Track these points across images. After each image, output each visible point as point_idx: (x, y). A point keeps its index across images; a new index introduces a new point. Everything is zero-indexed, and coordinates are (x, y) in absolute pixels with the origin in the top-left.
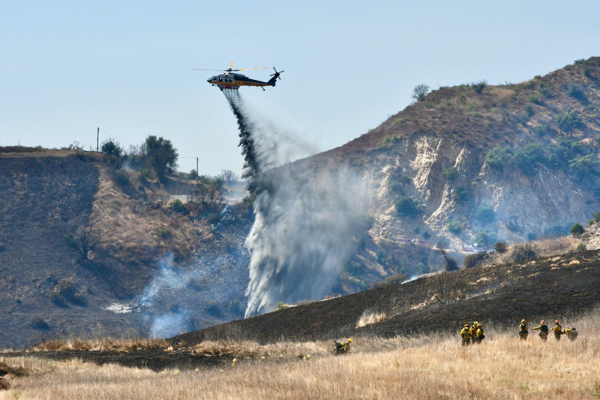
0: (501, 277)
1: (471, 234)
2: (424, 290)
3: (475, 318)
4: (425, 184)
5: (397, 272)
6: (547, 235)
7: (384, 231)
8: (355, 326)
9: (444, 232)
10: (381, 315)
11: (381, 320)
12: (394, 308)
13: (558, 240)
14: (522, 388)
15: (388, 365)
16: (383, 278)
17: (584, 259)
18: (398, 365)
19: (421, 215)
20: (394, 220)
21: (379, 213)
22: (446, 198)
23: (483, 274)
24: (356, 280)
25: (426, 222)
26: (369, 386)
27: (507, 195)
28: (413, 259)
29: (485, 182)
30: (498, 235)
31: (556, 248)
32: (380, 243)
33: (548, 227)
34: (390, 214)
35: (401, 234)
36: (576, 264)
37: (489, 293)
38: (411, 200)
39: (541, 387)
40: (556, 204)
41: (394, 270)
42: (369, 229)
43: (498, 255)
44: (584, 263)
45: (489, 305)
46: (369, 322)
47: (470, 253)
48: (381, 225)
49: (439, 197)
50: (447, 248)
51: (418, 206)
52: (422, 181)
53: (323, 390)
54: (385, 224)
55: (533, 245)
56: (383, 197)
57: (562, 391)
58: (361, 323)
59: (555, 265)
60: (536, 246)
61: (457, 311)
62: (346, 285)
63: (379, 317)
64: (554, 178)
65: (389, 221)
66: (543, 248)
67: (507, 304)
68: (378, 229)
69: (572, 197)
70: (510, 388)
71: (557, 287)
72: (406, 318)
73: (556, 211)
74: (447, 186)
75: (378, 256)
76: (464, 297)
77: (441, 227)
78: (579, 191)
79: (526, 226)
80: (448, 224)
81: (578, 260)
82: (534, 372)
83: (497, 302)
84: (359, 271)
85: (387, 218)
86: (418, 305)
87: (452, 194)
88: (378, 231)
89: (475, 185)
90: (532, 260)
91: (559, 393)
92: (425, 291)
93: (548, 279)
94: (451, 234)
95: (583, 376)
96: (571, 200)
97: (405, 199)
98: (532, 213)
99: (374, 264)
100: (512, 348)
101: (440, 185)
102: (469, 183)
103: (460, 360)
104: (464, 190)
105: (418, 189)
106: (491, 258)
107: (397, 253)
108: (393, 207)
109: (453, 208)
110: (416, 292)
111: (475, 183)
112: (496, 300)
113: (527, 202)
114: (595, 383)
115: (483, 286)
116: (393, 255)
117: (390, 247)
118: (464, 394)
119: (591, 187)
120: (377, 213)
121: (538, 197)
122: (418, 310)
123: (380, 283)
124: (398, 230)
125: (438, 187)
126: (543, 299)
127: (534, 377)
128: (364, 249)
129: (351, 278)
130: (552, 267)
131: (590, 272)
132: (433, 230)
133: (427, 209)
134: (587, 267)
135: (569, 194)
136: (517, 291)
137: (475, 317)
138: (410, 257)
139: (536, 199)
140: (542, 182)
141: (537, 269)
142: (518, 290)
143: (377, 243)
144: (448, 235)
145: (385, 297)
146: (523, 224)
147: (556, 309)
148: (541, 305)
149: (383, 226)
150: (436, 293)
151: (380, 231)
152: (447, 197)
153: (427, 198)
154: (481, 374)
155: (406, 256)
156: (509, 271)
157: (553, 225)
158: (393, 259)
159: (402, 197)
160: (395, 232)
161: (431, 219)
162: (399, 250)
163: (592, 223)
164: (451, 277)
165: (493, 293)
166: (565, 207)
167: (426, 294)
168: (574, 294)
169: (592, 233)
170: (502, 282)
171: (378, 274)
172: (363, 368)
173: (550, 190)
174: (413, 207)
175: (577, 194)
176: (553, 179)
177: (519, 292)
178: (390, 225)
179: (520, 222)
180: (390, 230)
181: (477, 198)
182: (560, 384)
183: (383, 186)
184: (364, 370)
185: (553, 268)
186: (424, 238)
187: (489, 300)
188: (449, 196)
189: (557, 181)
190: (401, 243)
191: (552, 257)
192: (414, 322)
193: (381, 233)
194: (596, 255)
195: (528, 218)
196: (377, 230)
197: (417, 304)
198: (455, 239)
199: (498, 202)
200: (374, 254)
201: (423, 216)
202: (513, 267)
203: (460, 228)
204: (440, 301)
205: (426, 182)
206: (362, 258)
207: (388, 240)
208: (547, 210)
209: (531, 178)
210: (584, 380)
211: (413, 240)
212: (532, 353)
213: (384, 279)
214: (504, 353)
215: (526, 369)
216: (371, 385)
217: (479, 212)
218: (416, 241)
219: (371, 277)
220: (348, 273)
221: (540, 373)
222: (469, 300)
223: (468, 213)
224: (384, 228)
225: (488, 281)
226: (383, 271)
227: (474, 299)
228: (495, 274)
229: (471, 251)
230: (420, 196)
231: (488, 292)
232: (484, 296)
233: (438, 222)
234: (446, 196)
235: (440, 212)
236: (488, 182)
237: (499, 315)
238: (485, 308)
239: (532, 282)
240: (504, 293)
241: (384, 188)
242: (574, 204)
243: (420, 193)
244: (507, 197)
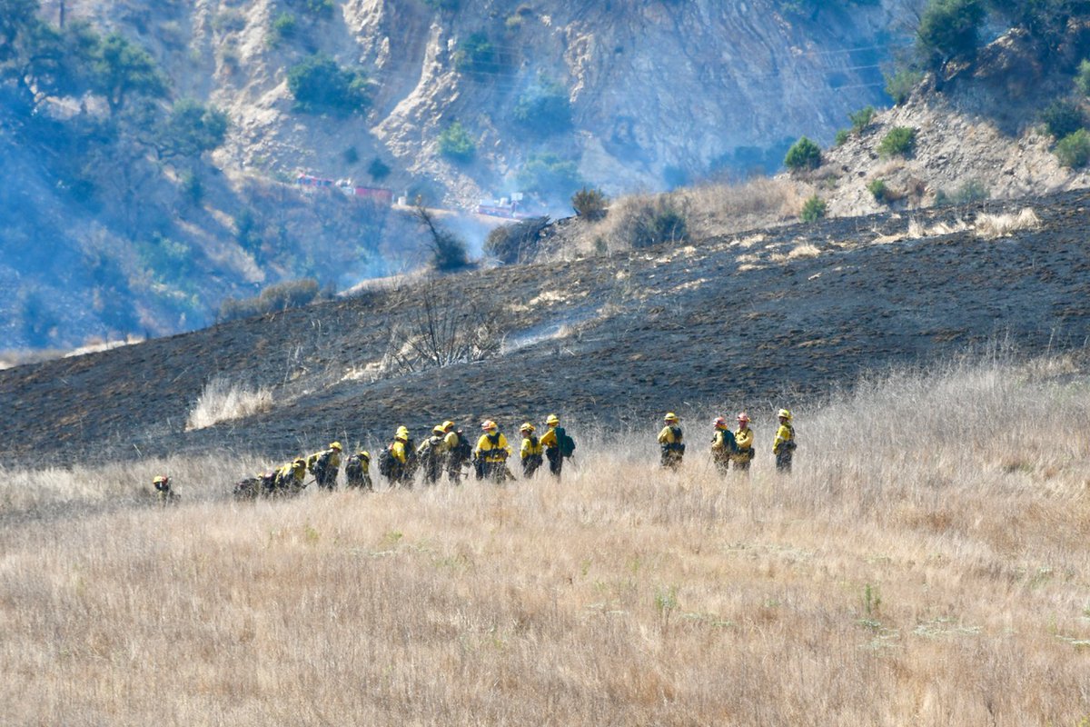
0: (600, 291)
1: (503, 168)
2: (382, 324)
3: (526, 406)
4: (376, 21)
5: (293, 274)
6: (717, 171)
7: (257, 153)
8: (184, 425)
9: (427, 159)
10: (259, 395)
11: (259, 410)
12: (296, 375)
13: (749, 186)
14: (660, 605)
15: (284, 536)
16: (252, 287)
17: (833, 243)
18: (311, 537)
19: (361, 111)
20: (285, 123)
21: (243, 103)
22: (435, 64)
23: (548, 282)
24: (176, 293)
25: (379, 131)
26: (229, 598)
27: (606, 56)
28: (339, 236)
29: (546, 19)
30: (580, 171)
31: (742, 210)
32: (246, 190)
33: (719, 150)
34: (274, 105)
35: (306, 164)
36: (809, 258)
37: (565, 335)
38: (334, 67)
39: (714, 604)
40: (742, 83)
41: (283, 267)
42: (213, 147)
43: (583, 226)
44: (832, 254)
45: (564, 371)
46: (224, 416)
47: (502, 221)
48: (246, 137)
49: (414, 60)
50: (437, 206)
51: (355, 83)
52: (366, 14)
53: (99, 607)
54: (260, 134)
55: (679, 200)
56: (254, 57)
57: (773, 613)
58: (202, 417)
59: (750, 257)
60: (687, 203)
61: (473, 386)
62: (148, 307)
63: (255, 400)
64: (740, 11)
65: (271, 125)
66: (707, 210)
67: (614, 368)
68: (240, 147)
69: (790, 66)
70: (628, 603)
71: (755, 319)
72: (330, 405)
73: (744, 102)
74: (436, 29)
75: (239, 227)
76: (495, 347)
77: (420, 147)
78: (809, 47)
79: (660, 145)
80: (440, 138)
81: (816, 245)
82: (694, 559)
83: (588, 360)
84: (183, 269)
85: (266, 116)
86: (364, 367)
87: (451, 52)
88: (239, 154)
89: (517, 27)
90: (686, 244)
91: (765, 620)
92: (384, 329)
93: (731, 298)
94: (448, 167)
95: (832, 573)
96: (786, 73)
97: (318, 62)
98: (675, 109)
99: (227, 246)
100: (632, 493)
101: (417, 24)
102: (499, 20)
103: (490, 526)
104: (486, 41)
105: (356, 34)
106: (561, 236)
107: (294, 220)
108: (282, 88)
109: (455, 91)
110: (358, 331)
111: (517, 19)
112: (584, 356)
113: (661, 78)
114: (864, 594)
115: (545, 315)
116: (282, 225)
117: (273, 200)
118: (498, 621)
119: (843, 38)
120: (239, 102)
121: (695, 64)
122: (366, 382)
123: (247, 301)
124: (296, 152)
125: (412, 31)
126: (715, 355)
127: (693, 573)
128: (198, 206)
129: (162, 287)
130: (741, 263)
131: (848, 279)
132: (397, 155)
133: (381, 92)
134: (840, 263)
135: (779, 57)
136: (644, 331)
137: (525, 402)
138: (332, 231)
139: (688, 67)
140: (707, 21)
141: (700, 270)
142: (647, 328)
143: (237, 188)
144: (439, 170)
145: (270, 343)
146: (651, 140)
147: (752, 383)
148: (711, 371)
149: (254, 141)
150: (416, 333)
151: (247, 154)
152: (438, 59)
153: (379, 62)
154: (547, 564)
155: (319, 225)
156: (620, 275)
157: (735, 142)
158: (283, 235)
159: (310, 57)
160: (291, 160)
161: (388, 123)
162: (301, 210)
163: (844, 140)
164: (458, 288)
165: (575, 337)
166: (769, 93)
167: (388, 336)
168: (799, 341)
169: (845, 168)
170: (600, 304)
171: (238, 277)
172: (214, 544)
173: (727, 44)
174: (339, 87)
175: (803, 57)
176: (735, 13)
177: (649, 334)
178: (275, 138)
179: (644, 135)
180: (274, 153)
181: (523, 65)
182: (767, 596)
183: (255, 26)
184: (217, 552)
185: (744, 268)
186: (371, 177)
187: (565, 358)
188: (443, 57)
189: (746, 19)
190: (305, 189)
191: (741, 236)
192: (354, 416)
193: (248, 160)
194: (864, 230)
195: (664, 123)
196: (236, 151)
197: (360, 364)
198: (457, 180)
199: (580, 76)
200: (229, 221)
201: (369, 112)
202: (632, 263)
203: (472, 149)
204: (425, 357)
205: (379, 15)
206: (192, 229)
207: (266, 180)
208: (718, 100)
209: (673, 9)
210: (835, 583)
211: (339, 182)
212: (688, 508)
213: (257, 290)
214: (611, 505)
215: (671, 551)
216: (235, 594)
217: (526, 105)
218: (348, 185)
219: (218, 285)
220: (151, 272)
221: (712, 562)
222: (510, 356)
223: (498, 104)
224: (258, 147)
225: (561, 303)
226: (254, 268)
227: (522, 351)
228: (582, 281)
229: (504, 215)
230: (359, 57)
231: (561, 332)
232: (551, 344)
233: (411, 132)
234: (433, 57)
235: (417, 102)
236: (553, 19)
237: (593, 399)
238: (554, 378)
239: (685, 306)
240: (608, 336)
241: (259, 30)
242: (796, 82)
243: (361, 48)
244: (605, 63)
